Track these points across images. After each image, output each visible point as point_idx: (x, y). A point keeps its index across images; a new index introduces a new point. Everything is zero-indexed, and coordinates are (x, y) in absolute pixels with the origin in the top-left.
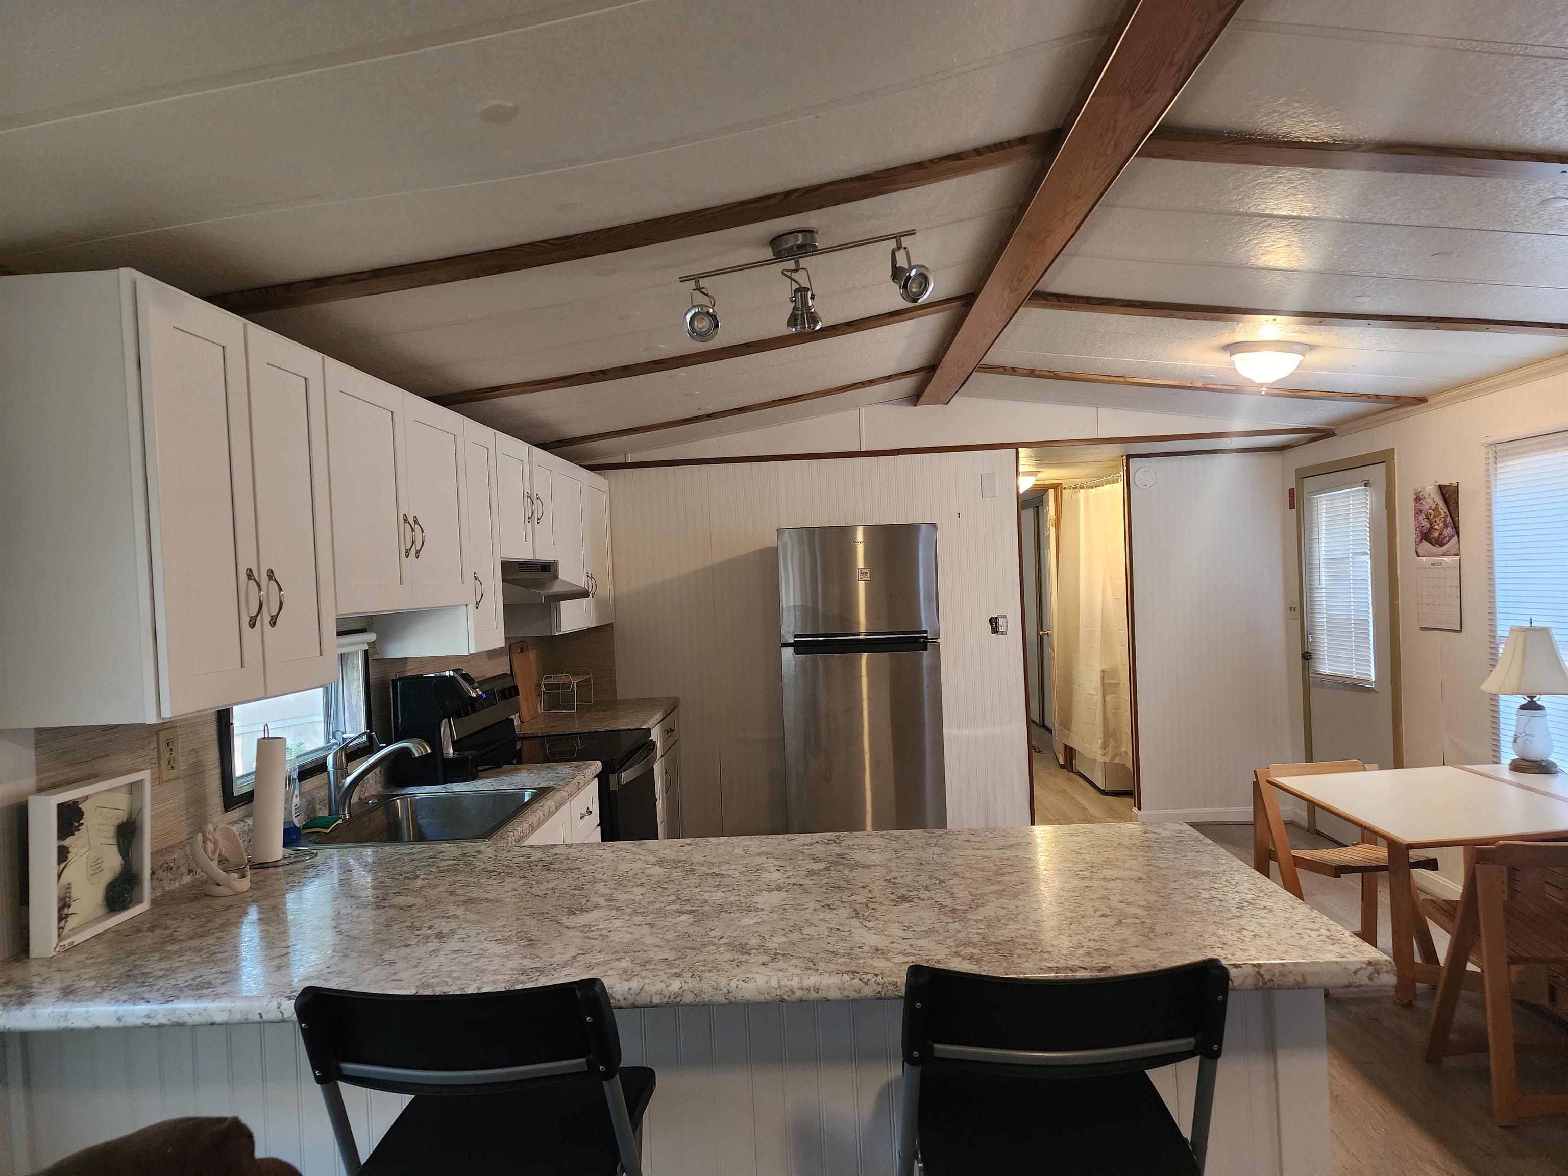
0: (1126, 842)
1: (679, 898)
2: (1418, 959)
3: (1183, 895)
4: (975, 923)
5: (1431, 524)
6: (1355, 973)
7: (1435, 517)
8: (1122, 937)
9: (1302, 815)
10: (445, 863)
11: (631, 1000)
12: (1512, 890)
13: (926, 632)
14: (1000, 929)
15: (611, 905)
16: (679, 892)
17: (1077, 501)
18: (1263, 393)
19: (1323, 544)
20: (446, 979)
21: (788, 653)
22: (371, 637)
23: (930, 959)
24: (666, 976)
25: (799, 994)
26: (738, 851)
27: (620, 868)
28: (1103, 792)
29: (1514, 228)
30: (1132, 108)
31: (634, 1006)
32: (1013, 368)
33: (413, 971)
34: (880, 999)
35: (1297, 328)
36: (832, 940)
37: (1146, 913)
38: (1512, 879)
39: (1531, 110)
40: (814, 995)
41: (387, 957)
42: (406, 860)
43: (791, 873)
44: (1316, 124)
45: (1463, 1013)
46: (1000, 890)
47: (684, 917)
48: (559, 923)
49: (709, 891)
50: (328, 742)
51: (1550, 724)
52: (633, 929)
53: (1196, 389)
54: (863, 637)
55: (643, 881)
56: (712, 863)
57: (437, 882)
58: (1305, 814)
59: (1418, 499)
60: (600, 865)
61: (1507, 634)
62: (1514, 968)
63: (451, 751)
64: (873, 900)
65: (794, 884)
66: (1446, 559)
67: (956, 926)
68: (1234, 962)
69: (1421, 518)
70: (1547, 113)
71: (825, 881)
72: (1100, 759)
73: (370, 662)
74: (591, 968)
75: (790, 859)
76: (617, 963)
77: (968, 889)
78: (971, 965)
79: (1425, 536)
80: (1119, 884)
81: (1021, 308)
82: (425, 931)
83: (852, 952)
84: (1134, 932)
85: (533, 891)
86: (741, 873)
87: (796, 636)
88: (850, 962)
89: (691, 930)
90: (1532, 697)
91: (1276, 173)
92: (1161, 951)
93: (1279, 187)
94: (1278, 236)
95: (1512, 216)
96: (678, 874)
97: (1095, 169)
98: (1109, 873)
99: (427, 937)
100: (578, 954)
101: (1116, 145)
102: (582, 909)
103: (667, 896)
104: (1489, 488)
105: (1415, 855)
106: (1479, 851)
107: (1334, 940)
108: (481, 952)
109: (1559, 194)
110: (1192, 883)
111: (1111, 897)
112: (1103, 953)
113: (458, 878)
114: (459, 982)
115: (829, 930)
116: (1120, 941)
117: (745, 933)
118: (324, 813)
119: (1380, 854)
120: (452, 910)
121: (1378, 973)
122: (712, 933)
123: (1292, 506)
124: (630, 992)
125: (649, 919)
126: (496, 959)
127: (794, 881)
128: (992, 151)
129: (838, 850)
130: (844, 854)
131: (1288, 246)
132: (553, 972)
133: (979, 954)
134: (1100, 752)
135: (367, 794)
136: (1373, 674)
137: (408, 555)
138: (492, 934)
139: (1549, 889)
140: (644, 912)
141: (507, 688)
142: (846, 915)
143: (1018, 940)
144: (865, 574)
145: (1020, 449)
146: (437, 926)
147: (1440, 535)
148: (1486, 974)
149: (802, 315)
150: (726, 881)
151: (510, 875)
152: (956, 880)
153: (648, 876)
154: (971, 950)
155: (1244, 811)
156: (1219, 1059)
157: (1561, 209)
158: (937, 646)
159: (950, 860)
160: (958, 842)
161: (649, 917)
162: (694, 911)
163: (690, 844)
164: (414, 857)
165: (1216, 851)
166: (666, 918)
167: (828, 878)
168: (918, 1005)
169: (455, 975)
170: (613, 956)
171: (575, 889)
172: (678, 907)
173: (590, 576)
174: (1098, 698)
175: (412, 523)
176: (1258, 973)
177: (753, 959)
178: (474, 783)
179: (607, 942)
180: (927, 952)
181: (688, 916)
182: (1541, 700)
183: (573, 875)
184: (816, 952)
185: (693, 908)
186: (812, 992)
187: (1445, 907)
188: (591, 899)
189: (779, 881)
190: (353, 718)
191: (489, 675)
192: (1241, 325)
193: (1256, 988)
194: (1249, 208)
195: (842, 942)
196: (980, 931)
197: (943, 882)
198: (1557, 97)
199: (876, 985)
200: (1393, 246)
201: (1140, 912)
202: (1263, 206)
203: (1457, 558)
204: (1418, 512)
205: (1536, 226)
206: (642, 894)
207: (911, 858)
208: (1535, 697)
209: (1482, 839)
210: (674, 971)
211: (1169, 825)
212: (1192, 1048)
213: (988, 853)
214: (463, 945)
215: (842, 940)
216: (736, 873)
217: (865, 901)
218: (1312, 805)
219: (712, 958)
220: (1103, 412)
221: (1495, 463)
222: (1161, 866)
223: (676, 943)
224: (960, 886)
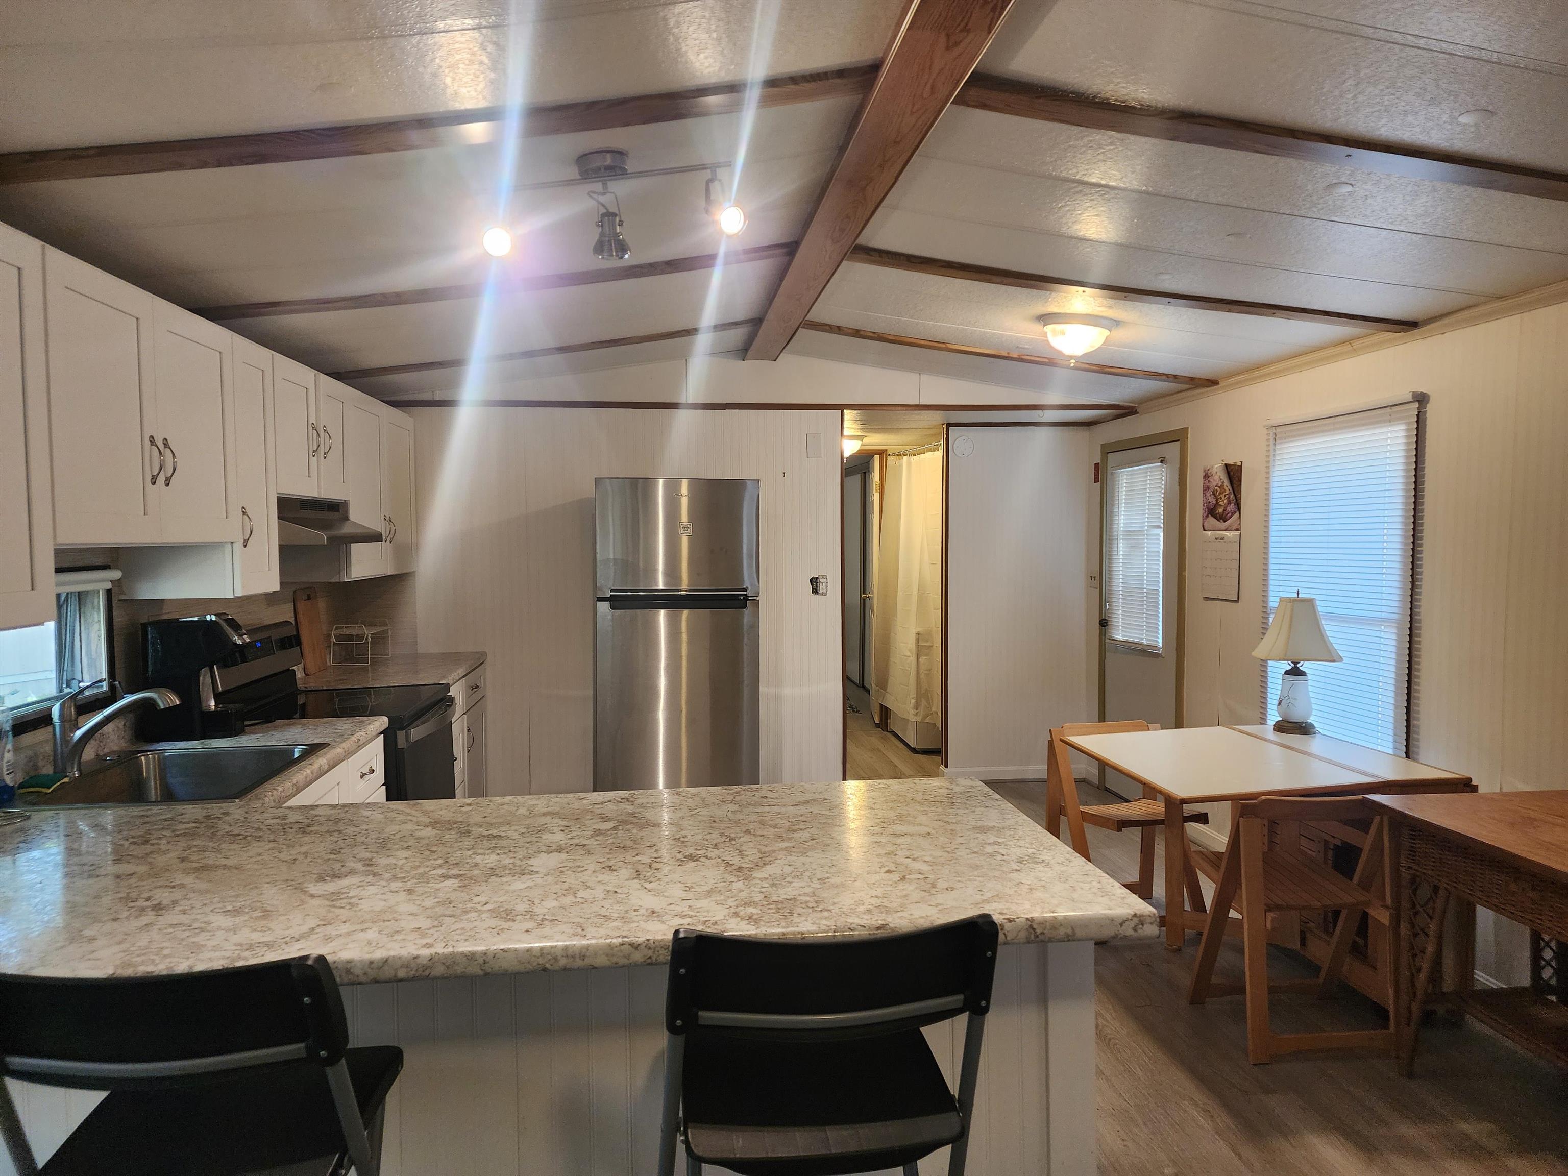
0: (919, 797)
1: (447, 862)
2: (1187, 907)
3: (967, 850)
4: (759, 882)
5: (1217, 500)
6: (1121, 925)
7: (1220, 493)
8: (905, 892)
9: (1093, 773)
10: (184, 826)
11: (372, 974)
12: (1271, 842)
13: (745, 590)
14: (784, 887)
15: (368, 871)
16: (449, 855)
17: (901, 466)
18: (1072, 365)
19: (1123, 517)
20: (153, 957)
21: (604, 607)
22: (116, 574)
23: (706, 921)
24: (416, 947)
25: (563, 962)
26: (523, 811)
27: (387, 830)
28: (914, 751)
29: (1302, 212)
30: (948, 48)
31: (376, 981)
32: (838, 327)
33: (116, 949)
34: (650, 964)
35: (1105, 302)
36: (607, 903)
37: (930, 868)
38: (1272, 833)
39: (1323, 88)
40: (579, 963)
41: (87, 933)
42: (137, 823)
43: (574, 834)
44: (1124, 85)
45: (1224, 958)
46: (790, 847)
47: (449, 882)
48: (304, 892)
49: (482, 854)
50: (61, 690)
51: (1310, 688)
52: (389, 896)
53: (1012, 359)
54: (683, 593)
55: (409, 844)
56: (491, 824)
57: (169, 847)
58: (1096, 772)
59: (1206, 476)
60: (365, 827)
61: (1276, 605)
62: (1270, 915)
63: (213, 703)
64: (657, 860)
65: (577, 845)
66: (1228, 534)
67: (740, 885)
68: (1008, 917)
69: (1208, 494)
70: (1337, 93)
71: (611, 841)
72: (913, 719)
73: (115, 603)
74: (329, 940)
75: (577, 819)
76: (362, 934)
77: (759, 847)
78: (749, 926)
79: (1211, 511)
80: (908, 839)
81: (845, 263)
82: (141, 903)
83: (627, 915)
84: (916, 888)
85: (282, 856)
86: (522, 834)
87: (612, 591)
88: (622, 927)
89: (453, 896)
90: (1296, 663)
91: (1087, 136)
92: (940, 907)
93: (1089, 151)
94: (1088, 204)
95: (1300, 199)
96: (452, 836)
97: (912, 113)
98: (899, 829)
99: (143, 909)
100: (318, 926)
101: (932, 88)
102: (334, 875)
103: (434, 859)
104: (1268, 467)
105: (1188, 809)
106: (1243, 805)
107: (1104, 893)
108: (203, 925)
109: (1343, 179)
110: (977, 838)
111: (898, 853)
112: (883, 910)
113: (195, 843)
114: (168, 960)
115: (606, 893)
116: (901, 897)
117: (514, 898)
118: (48, 770)
119: (1158, 808)
120: (179, 878)
121: (1143, 925)
122: (476, 899)
123: (1096, 480)
124: (372, 966)
125: (409, 885)
126: (219, 933)
127: (576, 841)
128: (808, 81)
129: (629, 808)
130: (635, 813)
131: (1097, 215)
132: (284, 946)
133: (758, 914)
134: (913, 712)
135: (106, 751)
136: (1160, 641)
137: (155, 483)
138: (220, 905)
139: (1304, 842)
140: (404, 878)
141: (287, 637)
142: (627, 877)
143: (801, 898)
144: (686, 528)
145: (845, 411)
146: (156, 897)
147: (1224, 510)
148: (1245, 920)
149: (609, 241)
150: (504, 843)
151: (259, 839)
152: (747, 838)
153: (418, 839)
154: (751, 910)
155: (1038, 769)
156: (987, 1015)
157: (1344, 195)
158: (756, 604)
159: (744, 817)
160: (754, 798)
161: (409, 883)
162: (461, 875)
163: (470, 805)
164: (147, 819)
165: (1003, 807)
166: (428, 883)
167: (614, 838)
168: (683, 971)
169: (166, 952)
170: (359, 927)
171: (331, 853)
172: (444, 871)
173: (387, 519)
174: (913, 659)
175: (161, 446)
176: (1031, 926)
177: (515, 926)
178: (237, 739)
179: (355, 911)
180: (705, 914)
181: (453, 881)
182: (1305, 666)
183: (332, 838)
184: (587, 916)
185: (461, 873)
186: (577, 960)
187: (1212, 857)
188: (346, 864)
189: (562, 842)
190: (93, 664)
191: (266, 623)
192: (1054, 295)
193: (1028, 942)
194: (1061, 172)
195: (618, 905)
196: (763, 890)
197: (732, 839)
198: (1347, 76)
199: (646, 950)
200: (1192, 223)
201: (925, 868)
202: (1075, 171)
203: (1237, 533)
204: (1206, 489)
205: (1321, 212)
206: (406, 858)
207: (704, 816)
208: (1299, 663)
209: (1246, 794)
210: (425, 941)
211: (962, 781)
212: (960, 1005)
213: (783, 810)
214: (184, 919)
215: (618, 902)
216: (517, 834)
217: (649, 861)
218: (1103, 765)
219: (471, 925)
220: (924, 377)
221: (1275, 444)
222: (950, 820)
223: (434, 910)
224: (750, 843)
